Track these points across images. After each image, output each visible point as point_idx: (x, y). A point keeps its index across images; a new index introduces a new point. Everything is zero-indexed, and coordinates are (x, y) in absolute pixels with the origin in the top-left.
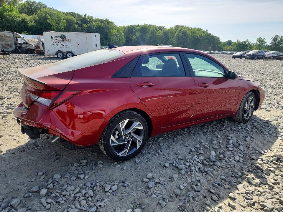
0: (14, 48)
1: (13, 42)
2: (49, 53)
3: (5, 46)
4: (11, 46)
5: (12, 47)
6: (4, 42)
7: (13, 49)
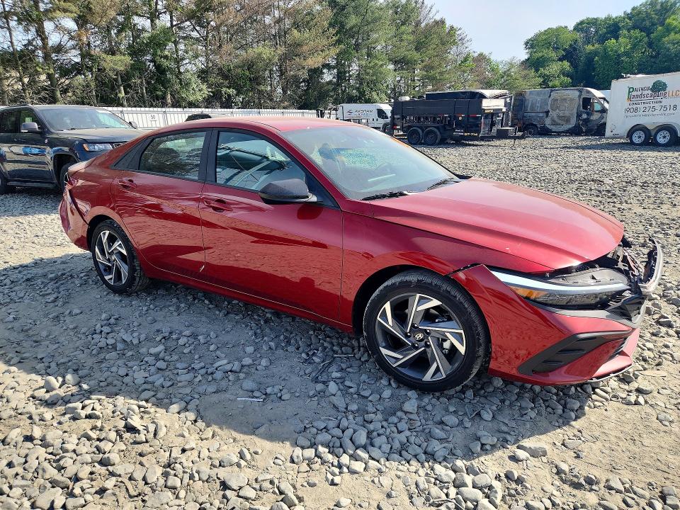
0: (573, 122)
1: (575, 111)
2: (614, 132)
3: (556, 119)
4: (568, 121)
5: (570, 121)
6: (557, 111)
7: (571, 126)
